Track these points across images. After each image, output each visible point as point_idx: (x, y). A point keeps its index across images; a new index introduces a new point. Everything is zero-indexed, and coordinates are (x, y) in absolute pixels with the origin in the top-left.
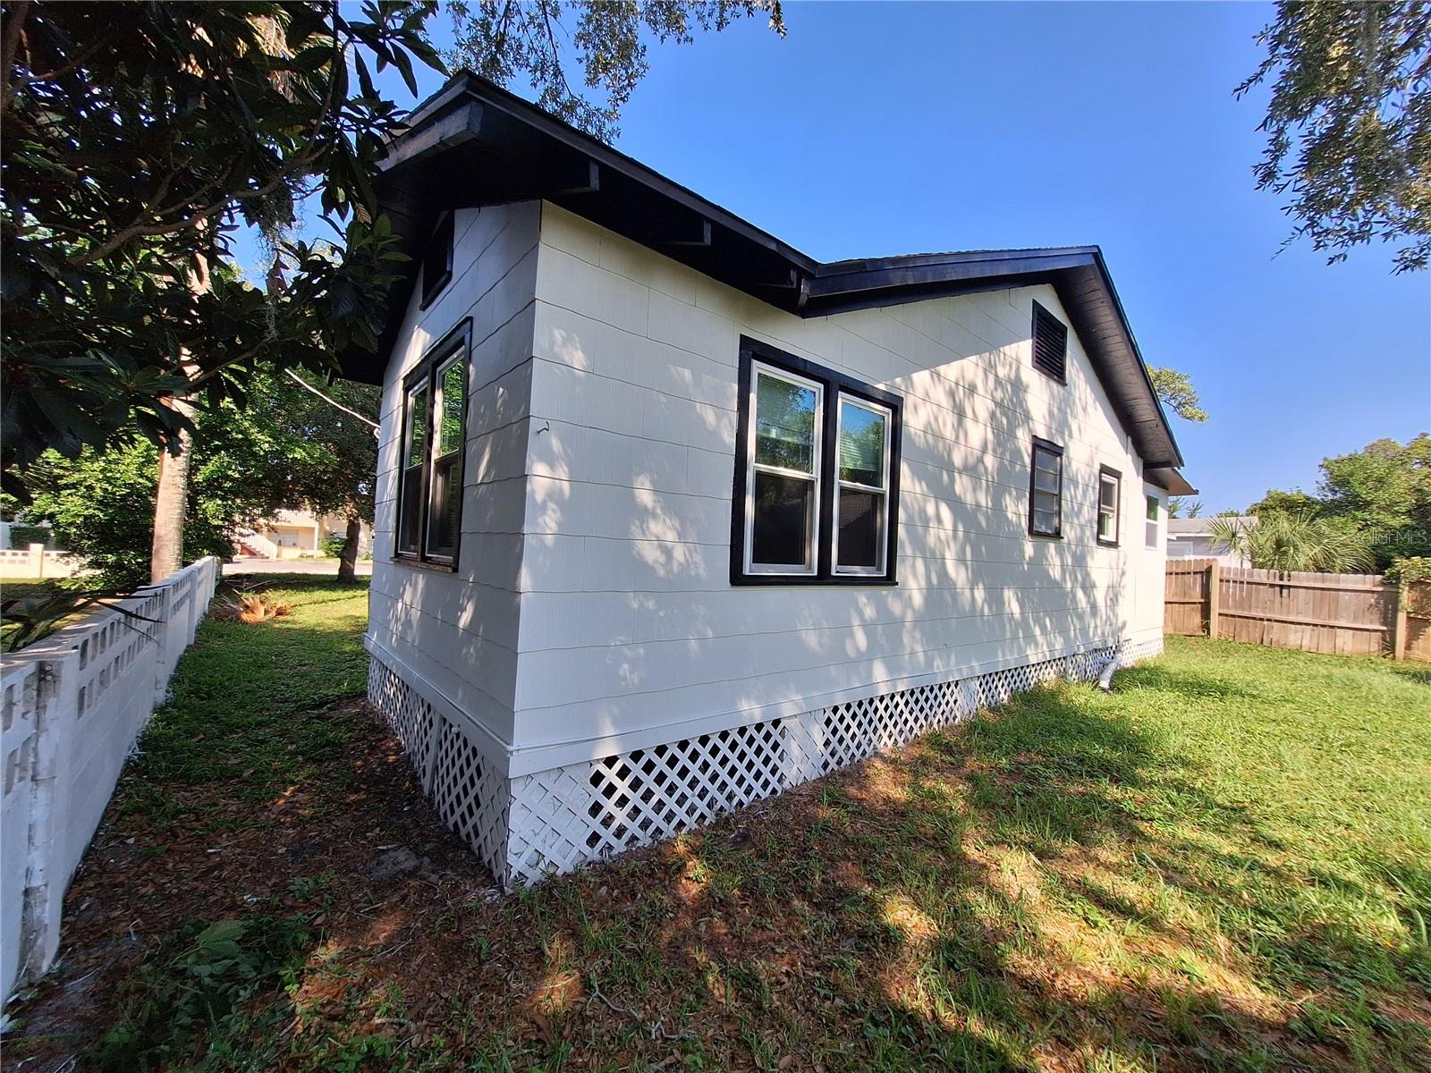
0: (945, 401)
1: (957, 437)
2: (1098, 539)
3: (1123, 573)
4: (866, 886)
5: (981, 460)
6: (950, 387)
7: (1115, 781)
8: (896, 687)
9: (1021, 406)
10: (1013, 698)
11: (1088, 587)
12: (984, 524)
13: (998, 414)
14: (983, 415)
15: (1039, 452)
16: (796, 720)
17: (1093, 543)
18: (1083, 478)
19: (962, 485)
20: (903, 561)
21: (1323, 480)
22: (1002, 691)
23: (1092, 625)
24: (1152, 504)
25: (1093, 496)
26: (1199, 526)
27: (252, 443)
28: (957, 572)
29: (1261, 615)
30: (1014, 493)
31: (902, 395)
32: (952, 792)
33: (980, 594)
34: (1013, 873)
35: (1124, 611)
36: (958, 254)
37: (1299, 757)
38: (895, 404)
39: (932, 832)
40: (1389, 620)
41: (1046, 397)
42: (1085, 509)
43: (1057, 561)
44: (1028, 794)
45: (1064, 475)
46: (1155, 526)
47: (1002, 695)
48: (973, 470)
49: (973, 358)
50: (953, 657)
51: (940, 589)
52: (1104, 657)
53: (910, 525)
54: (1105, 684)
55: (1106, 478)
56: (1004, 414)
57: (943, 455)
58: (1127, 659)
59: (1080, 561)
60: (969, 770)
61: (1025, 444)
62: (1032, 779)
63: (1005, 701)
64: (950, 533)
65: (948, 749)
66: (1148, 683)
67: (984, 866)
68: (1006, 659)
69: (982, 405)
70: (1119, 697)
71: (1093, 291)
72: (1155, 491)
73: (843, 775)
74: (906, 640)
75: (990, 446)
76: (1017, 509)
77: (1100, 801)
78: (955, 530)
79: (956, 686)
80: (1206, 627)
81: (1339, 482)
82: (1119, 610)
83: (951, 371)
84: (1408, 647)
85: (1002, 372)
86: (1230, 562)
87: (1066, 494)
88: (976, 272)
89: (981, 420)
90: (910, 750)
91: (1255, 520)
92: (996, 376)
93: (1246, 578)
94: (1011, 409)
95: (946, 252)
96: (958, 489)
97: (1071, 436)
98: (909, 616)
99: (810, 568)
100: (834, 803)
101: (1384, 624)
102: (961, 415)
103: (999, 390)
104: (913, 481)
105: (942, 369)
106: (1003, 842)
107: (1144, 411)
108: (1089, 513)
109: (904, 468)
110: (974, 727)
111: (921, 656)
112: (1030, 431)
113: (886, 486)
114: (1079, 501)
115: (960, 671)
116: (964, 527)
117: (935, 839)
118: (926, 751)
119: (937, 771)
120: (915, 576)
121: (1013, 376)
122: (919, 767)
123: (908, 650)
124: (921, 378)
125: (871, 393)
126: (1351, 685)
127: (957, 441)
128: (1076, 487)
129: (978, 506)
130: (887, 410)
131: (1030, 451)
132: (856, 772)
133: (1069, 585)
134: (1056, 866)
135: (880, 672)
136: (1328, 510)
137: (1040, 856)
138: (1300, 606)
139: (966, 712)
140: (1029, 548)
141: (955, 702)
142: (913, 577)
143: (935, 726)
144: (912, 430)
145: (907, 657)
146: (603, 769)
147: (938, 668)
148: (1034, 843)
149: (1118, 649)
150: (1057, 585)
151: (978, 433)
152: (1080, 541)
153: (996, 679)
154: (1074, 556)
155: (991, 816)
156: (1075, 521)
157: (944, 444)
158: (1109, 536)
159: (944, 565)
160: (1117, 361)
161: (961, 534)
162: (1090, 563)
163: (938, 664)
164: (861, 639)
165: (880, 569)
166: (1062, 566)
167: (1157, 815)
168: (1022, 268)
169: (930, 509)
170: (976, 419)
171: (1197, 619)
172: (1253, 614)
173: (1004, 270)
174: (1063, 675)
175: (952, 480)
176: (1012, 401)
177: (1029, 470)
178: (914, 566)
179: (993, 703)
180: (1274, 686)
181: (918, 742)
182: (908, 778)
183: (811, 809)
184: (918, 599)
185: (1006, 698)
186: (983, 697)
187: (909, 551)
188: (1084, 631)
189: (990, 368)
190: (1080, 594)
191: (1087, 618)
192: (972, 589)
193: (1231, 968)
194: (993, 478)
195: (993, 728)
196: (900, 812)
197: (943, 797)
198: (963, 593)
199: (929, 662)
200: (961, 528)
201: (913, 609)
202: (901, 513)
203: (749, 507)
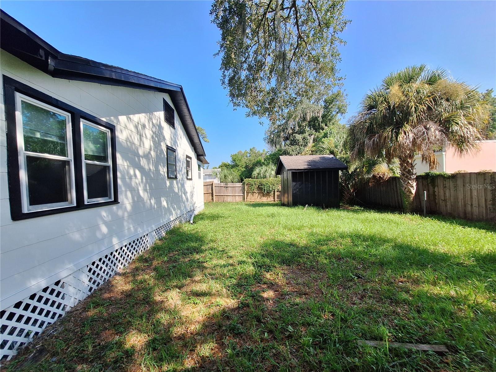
0: (133, 129)
1: (140, 144)
2: (187, 178)
3: (194, 188)
4: (116, 336)
5: (149, 153)
6: (136, 124)
7: (197, 253)
8: (122, 244)
9: (162, 135)
10: (167, 234)
11: (185, 193)
12: (152, 176)
13: (154, 136)
14: (149, 136)
15: (169, 151)
16: (71, 276)
17: (186, 180)
18: (182, 159)
19: (143, 162)
20: (121, 193)
21: (231, 160)
22: (163, 232)
23: (187, 205)
24: (199, 166)
25: (185, 165)
26: (209, 171)
28: (144, 195)
29: (223, 195)
30: (162, 164)
31: (115, 124)
32: (148, 277)
33: (153, 202)
34: (172, 299)
35: (195, 199)
36: (134, 72)
37: (233, 231)
38: (112, 128)
39: (142, 297)
40: (244, 193)
41: (169, 132)
42: (183, 170)
43: (176, 186)
44: (174, 267)
45: (177, 158)
46: (200, 173)
47: (163, 234)
48: (147, 156)
49: (144, 114)
50: (145, 226)
51: (138, 201)
52: (191, 213)
53: (123, 179)
54: (192, 222)
55: (188, 159)
56: (156, 136)
57: (135, 150)
58: (196, 213)
59: (183, 185)
60: (154, 266)
61: (164, 148)
62: (175, 261)
63: (164, 235)
64: (140, 180)
65: (146, 261)
66: (202, 219)
67: (163, 301)
68: (163, 221)
69: (148, 133)
70: (196, 225)
71: (181, 100)
72: (200, 163)
73: (101, 290)
74: (125, 224)
75: (152, 148)
76: (163, 170)
77: (194, 261)
78: (142, 179)
79: (147, 236)
80: (213, 199)
81: (234, 160)
82: (194, 198)
83: (136, 118)
84: (247, 199)
85: (154, 122)
86: (216, 181)
87: (178, 165)
88: (142, 82)
89: (148, 138)
90: (131, 266)
91: (220, 169)
92: (152, 122)
93: (220, 186)
94: (158, 136)
95: (129, 70)
96: (142, 163)
97: (178, 146)
98: (126, 215)
99: (72, 203)
100: (97, 305)
101: (243, 194)
102: (141, 136)
103: (154, 128)
104: (123, 161)
105: (131, 116)
106: (168, 289)
107: (196, 140)
108: (184, 171)
109: (118, 156)
110: (156, 248)
111: (132, 228)
112: (165, 143)
113: (110, 163)
114: (181, 166)
115: (148, 230)
116: (145, 178)
117: (144, 300)
118: (137, 265)
119: (142, 271)
120: (127, 198)
121: (158, 123)
122: (135, 272)
123: (126, 228)
124: (123, 119)
125: (99, 122)
126: (239, 210)
127: (140, 146)
128: (180, 162)
129: (150, 169)
130: (108, 130)
131: (166, 150)
132: (108, 286)
133: (180, 193)
134: (184, 289)
135: (115, 241)
136: (233, 167)
137: (180, 288)
138: (229, 192)
139: (151, 244)
140: (168, 183)
141: (147, 241)
142: (126, 199)
143: (140, 253)
144: (121, 140)
145: (126, 231)
147: (139, 231)
148: (177, 285)
149: (194, 210)
150: (177, 194)
151: (148, 143)
152: (182, 179)
153: (161, 229)
154: (181, 184)
155: (163, 281)
156: (181, 173)
157: (135, 147)
158: (189, 177)
159: (139, 192)
160: (189, 124)
161: (144, 180)
162: (185, 186)
163: (140, 230)
164: (104, 229)
165: (110, 198)
166: (178, 188)
167: (208, 259)
168: (159, 86)
169: (132, 172)
170: (146, 138)
171: (211, 197)
172: (222, 195)
173: (152, 84)
174: (180, 222)
175: (139, 160)
176: (159, 133)
177: (166, 156)
178: (126, 195)
179: (160, 237)
180: (227, 213)
181: (134, 262)
182: (131, 279)
183: (84, 315)
184: (129, 207)
185: (164, 234)
186: (157, 236)
187: (123, 189)
188: (185, 207)
189: (150, 119)
190: (183, 196)
191: (186, 203)
192: (150, 200)
193: (227, 297)
194: (154, 159)
195: (161, 247)
196: (128, 295)
197: (145, 281)
198: (147, 202)
199: (136, 230)
200: (144, 178)
201: (127, 212)
202: (119, 174)
203: (23, 176)
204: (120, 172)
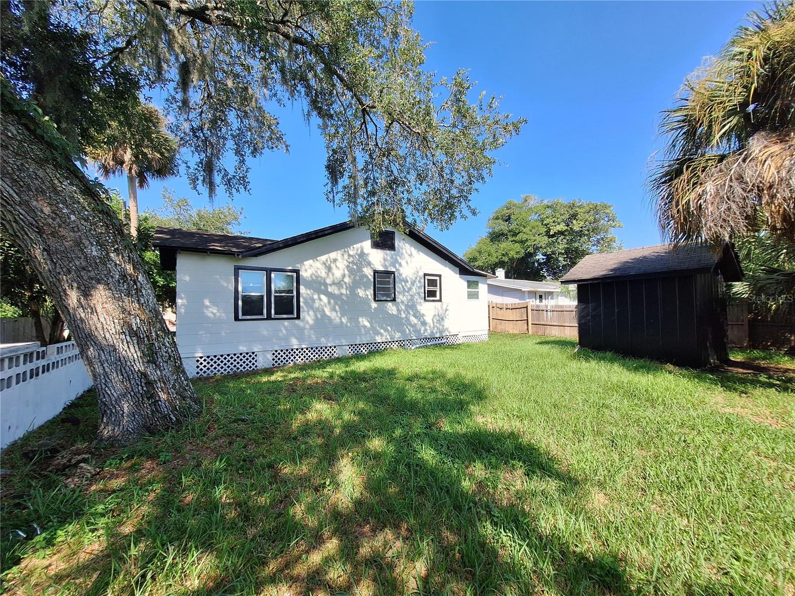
0: (320, 266)
1: (329, 275)
2: (425, 299)
3: (447, 310)
5: (342, 280)
6: (323, 262)
8: (301, 346)
9: (365, 261)
11: (418, 316)
12: (345, 299)
13: (351, 266)
14: (342, 267)
15: (379, 274)
16: (261, 353)
17: (421, 301)
18: (412, 278)
19: (332, 289)
20: (304, 312)
22: (364, 350)
23: (423, 329)
24: (472, 283)
25: (419, 284)
27: (157, 282)
28: (332, 314)
30: (363, 288)
31: (300, 269)
33: (345, 320)
38: (297, 272)
41: (382, 256)
42: (414, 289)
43: (394, 308)
45: (398, 279)
46: (477, 291)
47: (363, 352)
48: (337, 283)
49: (338, 251)
50: (331, 339)
51: (322, 318)
53: (306, 302)
55: (430, 277)
56: (355, 265)
57: (321, 281)
59: (411, 307)
61: (370, 273)
64: (327, 302)
68: (362, 340)
69: (342, 264)
72: (474, 278)
74: (307, 333)
75: (347, 276)
76: (366, 293)
78: (329, 302)
79: (335, 348)
80: (528, 329)
82: (444, 323)
83: (323, 258)
85: (352, 253)
87: (399, 286)
89: (341, 269)
92: (349, 255)
93: (539, 309)
94: (359, 263)
96: (330, 290)
97: (401, 266)
98: (307, 326)
99: (264, 316)
102: (329, 269)
103: (351, 258)
104: (307, 290)
105: (319, 258)
108: (417, 290)
111: (314, 338)
112: (371, 268)
113: (295, 293)
114: (409, 287)
115: (336, 343)
116: (334, 300)
121: (359, 253)
123: (308, 336)
124: (308, 263)
125: (285, 270)
127: (328, 277)
128: (406, 282)
129: (342, 294)
130: (294, 273)
131: (372, 274)
133: (404, 316)
135: (295, 342)
138: (554, 319)
139: (341, 356)
140: (374, 305)
141: (335, 352)
142: (308, 317)
143: (324, 358)
144: (305, 276)
145: (307, 338)
146: (199, 359)
147: (324, 342)
149: (443, 338)
152: (411, 300)
153: (360, 346)
154: (406, 306)
156: (406, 294)
157: (321, 278)
158: (435, 298)
159: (324, 312)
161: (332, 303)
162: (420, 307)
165: (293, 315)
166: (397, 309)
169: (316, 297)
170: (338, 269)
172: (542, 323)
174: (403, 347)
175: (327, 288)
176: (359, 260)
177: (372, 280)
178: (309, 313)
179: (358, 354)
184: (311, 322)
185: (366, 352)
186: (351, 351)
187: (306, 309)
188: (417, 331)
189: (345, 253)
190: (413, 318)
191: (419, 327)
192: (340, 319)
194: (350, 285)
198: (335, 320)
199: (318, 339)
201: (309, 324)
202: (301, 299)
203: (240, 303)
204: (303, 297)
